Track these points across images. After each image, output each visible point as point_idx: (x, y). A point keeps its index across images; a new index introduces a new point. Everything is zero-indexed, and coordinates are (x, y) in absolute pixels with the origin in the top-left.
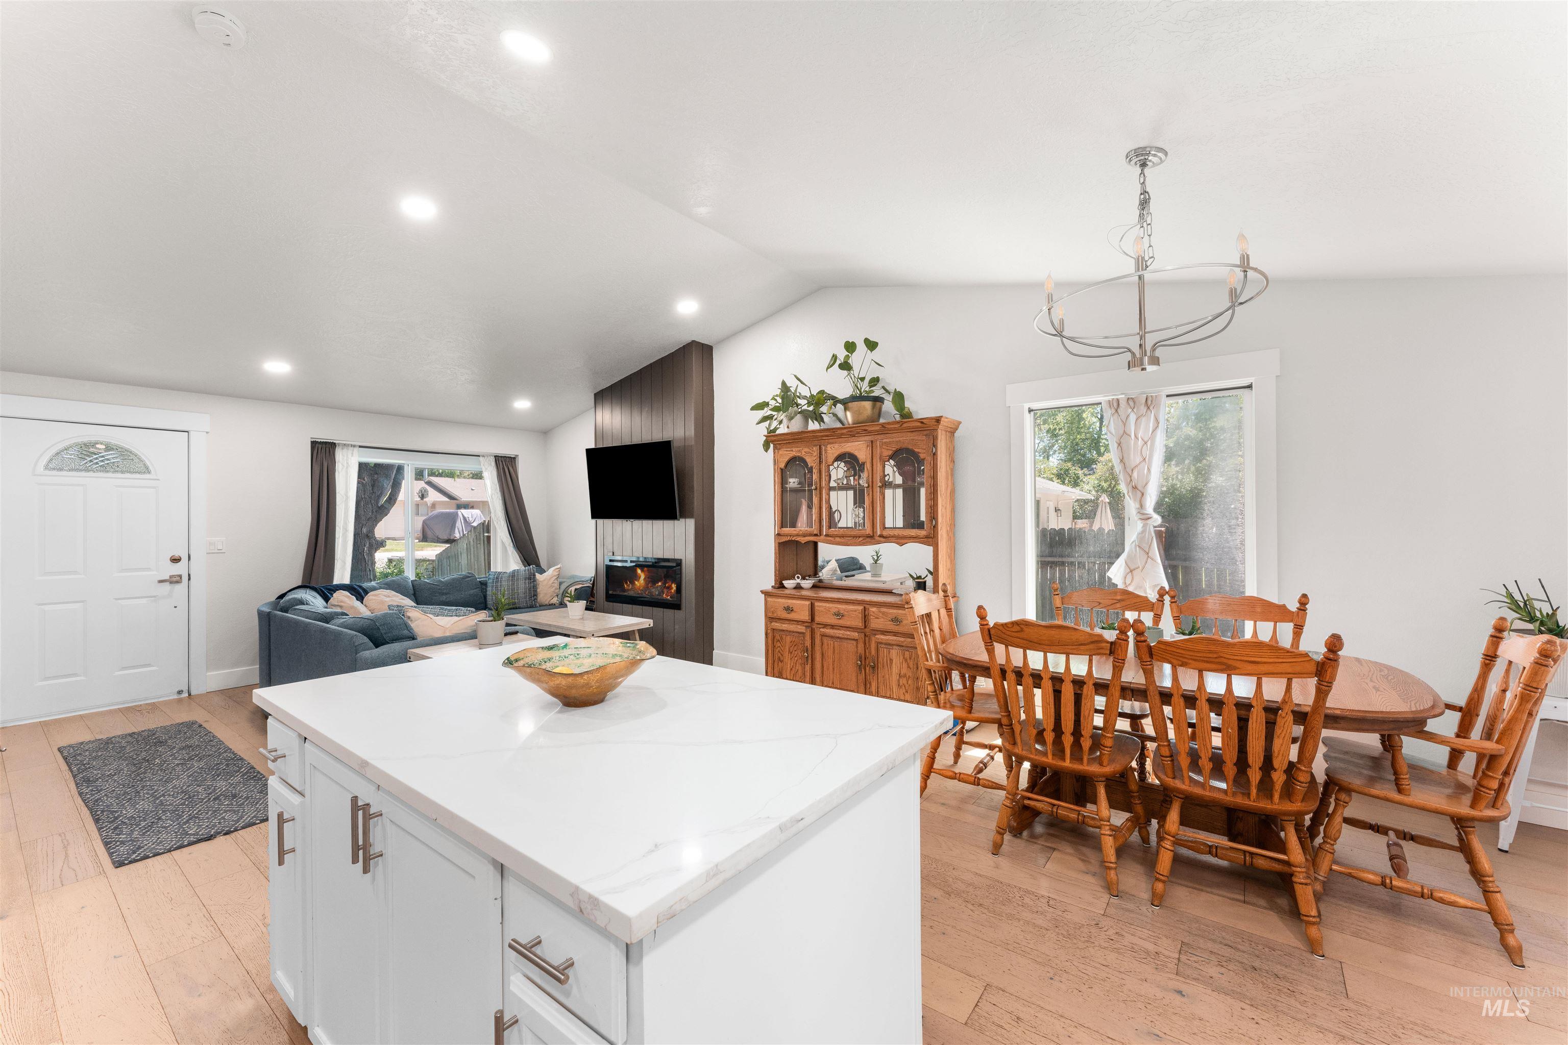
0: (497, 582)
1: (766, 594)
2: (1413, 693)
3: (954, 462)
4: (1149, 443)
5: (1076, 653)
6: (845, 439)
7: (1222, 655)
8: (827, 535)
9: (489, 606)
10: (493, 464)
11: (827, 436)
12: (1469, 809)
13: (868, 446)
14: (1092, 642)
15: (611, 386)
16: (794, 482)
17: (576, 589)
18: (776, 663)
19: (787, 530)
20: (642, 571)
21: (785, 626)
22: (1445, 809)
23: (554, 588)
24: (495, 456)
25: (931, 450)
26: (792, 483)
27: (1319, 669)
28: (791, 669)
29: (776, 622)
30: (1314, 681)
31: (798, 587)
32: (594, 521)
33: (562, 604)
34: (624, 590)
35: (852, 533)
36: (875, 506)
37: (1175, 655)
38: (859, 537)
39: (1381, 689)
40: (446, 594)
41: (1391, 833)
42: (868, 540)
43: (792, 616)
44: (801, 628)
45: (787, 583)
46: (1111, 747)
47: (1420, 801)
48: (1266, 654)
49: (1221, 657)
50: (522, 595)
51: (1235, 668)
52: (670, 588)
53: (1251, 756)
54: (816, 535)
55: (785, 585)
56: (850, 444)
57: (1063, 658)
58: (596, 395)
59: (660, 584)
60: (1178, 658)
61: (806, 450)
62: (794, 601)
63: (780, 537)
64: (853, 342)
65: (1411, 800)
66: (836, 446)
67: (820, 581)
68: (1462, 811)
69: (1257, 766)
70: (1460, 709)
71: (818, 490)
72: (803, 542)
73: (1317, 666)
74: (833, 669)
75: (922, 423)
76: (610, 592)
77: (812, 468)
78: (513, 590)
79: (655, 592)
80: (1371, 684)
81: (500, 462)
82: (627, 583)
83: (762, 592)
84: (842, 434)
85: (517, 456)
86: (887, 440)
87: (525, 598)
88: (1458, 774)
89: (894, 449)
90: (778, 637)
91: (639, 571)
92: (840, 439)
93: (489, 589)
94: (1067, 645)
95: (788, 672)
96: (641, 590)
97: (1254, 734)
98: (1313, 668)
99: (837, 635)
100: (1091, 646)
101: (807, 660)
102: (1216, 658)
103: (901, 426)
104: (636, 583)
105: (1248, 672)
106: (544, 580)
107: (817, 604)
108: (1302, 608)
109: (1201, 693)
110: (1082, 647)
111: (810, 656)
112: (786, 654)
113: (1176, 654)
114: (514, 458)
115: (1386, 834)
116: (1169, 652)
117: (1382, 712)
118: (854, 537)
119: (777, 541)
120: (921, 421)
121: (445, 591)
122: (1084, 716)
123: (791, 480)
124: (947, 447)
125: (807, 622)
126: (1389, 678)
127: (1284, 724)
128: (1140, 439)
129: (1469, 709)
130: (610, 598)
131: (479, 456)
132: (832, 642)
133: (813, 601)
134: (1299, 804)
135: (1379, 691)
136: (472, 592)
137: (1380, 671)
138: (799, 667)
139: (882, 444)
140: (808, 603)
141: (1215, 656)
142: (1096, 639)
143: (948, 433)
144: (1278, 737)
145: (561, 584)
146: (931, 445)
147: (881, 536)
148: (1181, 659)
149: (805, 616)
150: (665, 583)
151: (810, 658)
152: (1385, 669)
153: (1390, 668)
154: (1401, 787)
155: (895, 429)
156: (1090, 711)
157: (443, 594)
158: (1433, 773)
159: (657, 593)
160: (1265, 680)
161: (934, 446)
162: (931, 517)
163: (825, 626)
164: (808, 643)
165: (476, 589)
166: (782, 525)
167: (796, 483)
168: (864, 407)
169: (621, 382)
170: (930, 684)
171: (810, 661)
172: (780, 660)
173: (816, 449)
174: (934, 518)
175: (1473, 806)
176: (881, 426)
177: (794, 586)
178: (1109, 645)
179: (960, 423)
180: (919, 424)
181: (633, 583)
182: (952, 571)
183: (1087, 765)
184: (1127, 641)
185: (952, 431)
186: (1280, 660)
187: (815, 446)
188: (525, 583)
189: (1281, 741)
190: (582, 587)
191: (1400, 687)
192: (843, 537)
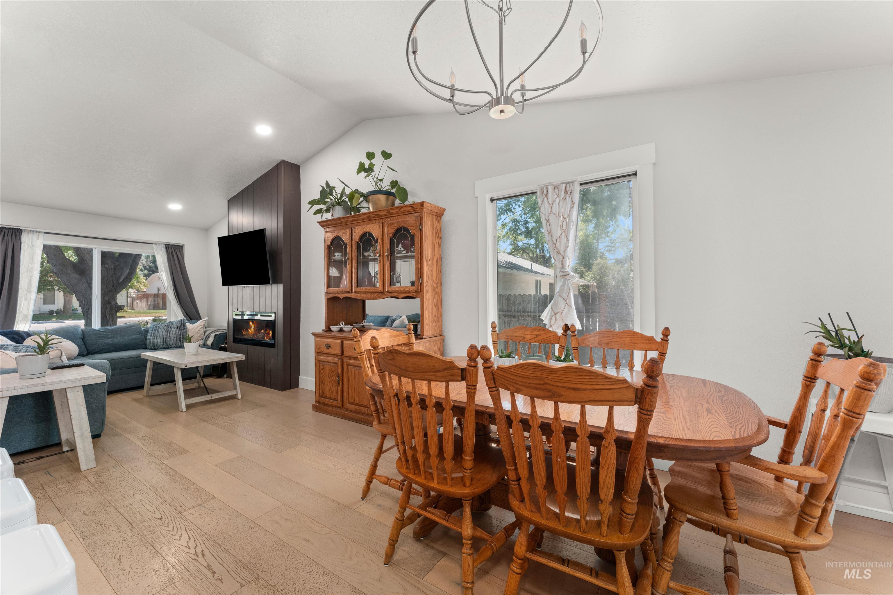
0: (155, 330)
1: (316, 335)
2: (741, 416)
3: (441, 238)
4: (567, 219)
5: (435, 379)
6: (367, 222)
7: (547, 381)
8: (355, 292)
9: (148, 347)
10: (164, 249)
11: (355, 220)
12: (793, 535)
13: (380, 226)
14: (446, 369)
15: (237, 195)
16: (338, 255)
17: (216, 335)
18: (320, 386)
19: (332, 289)
20: (253, 323)
21: (326, 358)
22: (770, 536)
23: (199, 334)
24: (166, 245)
25: (418, 227)
26: (336, 256)
27: (639, 396)
28: (330, 390)
29: (321, 355)
30: (635, 408)
31: (341, 330)
32: (226, 287)
33: (205, 345)
34: (243, 335)
35: (370, 290)
36: (384, 270)
37: (510, 382)
38: (375, 293)
39: (713, 412)
40: (111, 338)
41: (729, 536)
42: (380, 295)
43: (330, 351)
44: (335, 359)
45: (334, 328)
46: (470, 470)
47: (747, 527)
48: (585, 380)
49: (547, 384)
50: (173, 339)
51: (560, 395)
52: (268, 334)
53: (579, 486)
54: (349, 292)
55: (332, 329)
56: (368, 226)
57: (424, 384)
58: (228, 201)
59: (263, 331)
60: (513, 384)
61: (343, 231)
62: (331, 340)
63: (328, 294)
64: (373, 153)
65: (738, 525)
66: (360, 227)
67: (363, 326)
68: (786, 539)
69: (584, 496)
70: (785, 426)
71: (350, 260)
72: (342, 298)
73: (636, 394)
74: (355, 389)
75: (412, 207)
76: (235, 336)
77: (346, 244)
78: (166, 335)
79: (260, 335)
80: (706, 406)
81: (170, 248)
82: (244, 331)
83: (313, 334)
84: (364, 219)
85: (184, 244)
86: (392, 222)
87: (176, 340)
88: (785, 487)
89: (396, 228)
90: (321, 367)
91: (251, 323)
92: (363, 223)
93: (149, 335)
94: (426, 372)
95: (328, 392)
96: (252, 335)
97: (580, 463)
98: (631, 395)
99: (357, 365)
100: (445, 373)
101: (339, 383)
102: (542, 384)
103: (399, 210)
104: (249, 330)
105: (571, 400)
106: (192, 329)
107: (345, 342)
108: (665, 339)
109: (533, 420)
110: (438, 374)
111: (341, 380)
112: (327, 379)
113: (511, 380)
114: (182, 246)
115: (725, 536)
116: (506, 378)
117: (704, 441)
118: (372, 293)
119: (326, 298)
120: (412, 206)
121: (110, 336)
122: (445, 440)
123: (336, 254)
124: (433, 227)
125: (339, 355)
126: (724, 399)
127: (607, 455)
128: (562, 217)
129: (792, 427)
130: (235, 340)
131: (152, 244)
132: (354, 370)
133: (343, 340)
134: (627, 535)
135: (711, 413)
136: (134, 337)
137: (719, 392)
138: (334, 388)
139: (388, 225)
140: (339, 341)
141: (542, 382)
142: (448, 365)
143: (434, 216)
144: (603, 467)
145: (205, 332)
146: (418, 223)
147: (388, 292)
148: (515, 385)
149: (338, 351)
150: (266, 331)
151: (341, 381)
152: (723, 390)
153: (727, 389)
154: (729, 511)
155: (396, 213)
156: (449, 435)
157: (108, 338)
158: (763, 486)
159: (261, 337)
160: (588, 407)
161: (421, 224)
162: (419, 276)
163: (351, 358)
164: (340, 371)
165: (138, 334)
166: (329, 286)
167: (340, 256)
168: (379, 199)
169: (242, 191)
170: (372, 404)
171: (341, 384)
172: (324, 384)
173: (348, 231)
174: (421, 278)
175: (798, 532)
176: (387, 211)
177: (339, 329)
178: (460, 371)
179: (444, 210)
180: (410, 208)
181: (247, 330)
182: (438, 317)
183: (452, 486)
184: (476, 367)
185: (439, 214)
186: (600, 387)
187: (349, 228)
188: (176, 330)
189: (605, 471)
190: (221, 333)
191: (731, 409)
192: (365, 293)
